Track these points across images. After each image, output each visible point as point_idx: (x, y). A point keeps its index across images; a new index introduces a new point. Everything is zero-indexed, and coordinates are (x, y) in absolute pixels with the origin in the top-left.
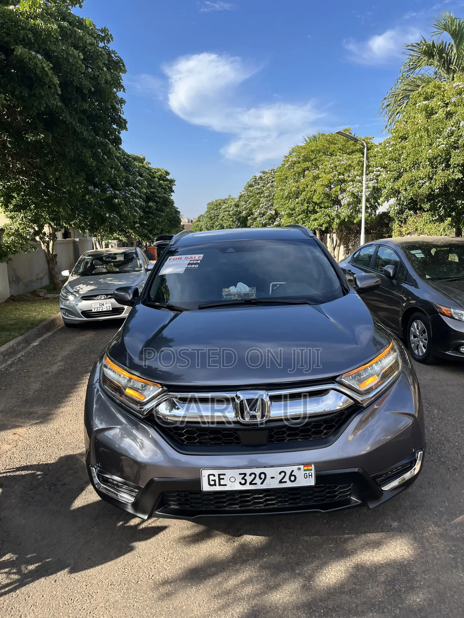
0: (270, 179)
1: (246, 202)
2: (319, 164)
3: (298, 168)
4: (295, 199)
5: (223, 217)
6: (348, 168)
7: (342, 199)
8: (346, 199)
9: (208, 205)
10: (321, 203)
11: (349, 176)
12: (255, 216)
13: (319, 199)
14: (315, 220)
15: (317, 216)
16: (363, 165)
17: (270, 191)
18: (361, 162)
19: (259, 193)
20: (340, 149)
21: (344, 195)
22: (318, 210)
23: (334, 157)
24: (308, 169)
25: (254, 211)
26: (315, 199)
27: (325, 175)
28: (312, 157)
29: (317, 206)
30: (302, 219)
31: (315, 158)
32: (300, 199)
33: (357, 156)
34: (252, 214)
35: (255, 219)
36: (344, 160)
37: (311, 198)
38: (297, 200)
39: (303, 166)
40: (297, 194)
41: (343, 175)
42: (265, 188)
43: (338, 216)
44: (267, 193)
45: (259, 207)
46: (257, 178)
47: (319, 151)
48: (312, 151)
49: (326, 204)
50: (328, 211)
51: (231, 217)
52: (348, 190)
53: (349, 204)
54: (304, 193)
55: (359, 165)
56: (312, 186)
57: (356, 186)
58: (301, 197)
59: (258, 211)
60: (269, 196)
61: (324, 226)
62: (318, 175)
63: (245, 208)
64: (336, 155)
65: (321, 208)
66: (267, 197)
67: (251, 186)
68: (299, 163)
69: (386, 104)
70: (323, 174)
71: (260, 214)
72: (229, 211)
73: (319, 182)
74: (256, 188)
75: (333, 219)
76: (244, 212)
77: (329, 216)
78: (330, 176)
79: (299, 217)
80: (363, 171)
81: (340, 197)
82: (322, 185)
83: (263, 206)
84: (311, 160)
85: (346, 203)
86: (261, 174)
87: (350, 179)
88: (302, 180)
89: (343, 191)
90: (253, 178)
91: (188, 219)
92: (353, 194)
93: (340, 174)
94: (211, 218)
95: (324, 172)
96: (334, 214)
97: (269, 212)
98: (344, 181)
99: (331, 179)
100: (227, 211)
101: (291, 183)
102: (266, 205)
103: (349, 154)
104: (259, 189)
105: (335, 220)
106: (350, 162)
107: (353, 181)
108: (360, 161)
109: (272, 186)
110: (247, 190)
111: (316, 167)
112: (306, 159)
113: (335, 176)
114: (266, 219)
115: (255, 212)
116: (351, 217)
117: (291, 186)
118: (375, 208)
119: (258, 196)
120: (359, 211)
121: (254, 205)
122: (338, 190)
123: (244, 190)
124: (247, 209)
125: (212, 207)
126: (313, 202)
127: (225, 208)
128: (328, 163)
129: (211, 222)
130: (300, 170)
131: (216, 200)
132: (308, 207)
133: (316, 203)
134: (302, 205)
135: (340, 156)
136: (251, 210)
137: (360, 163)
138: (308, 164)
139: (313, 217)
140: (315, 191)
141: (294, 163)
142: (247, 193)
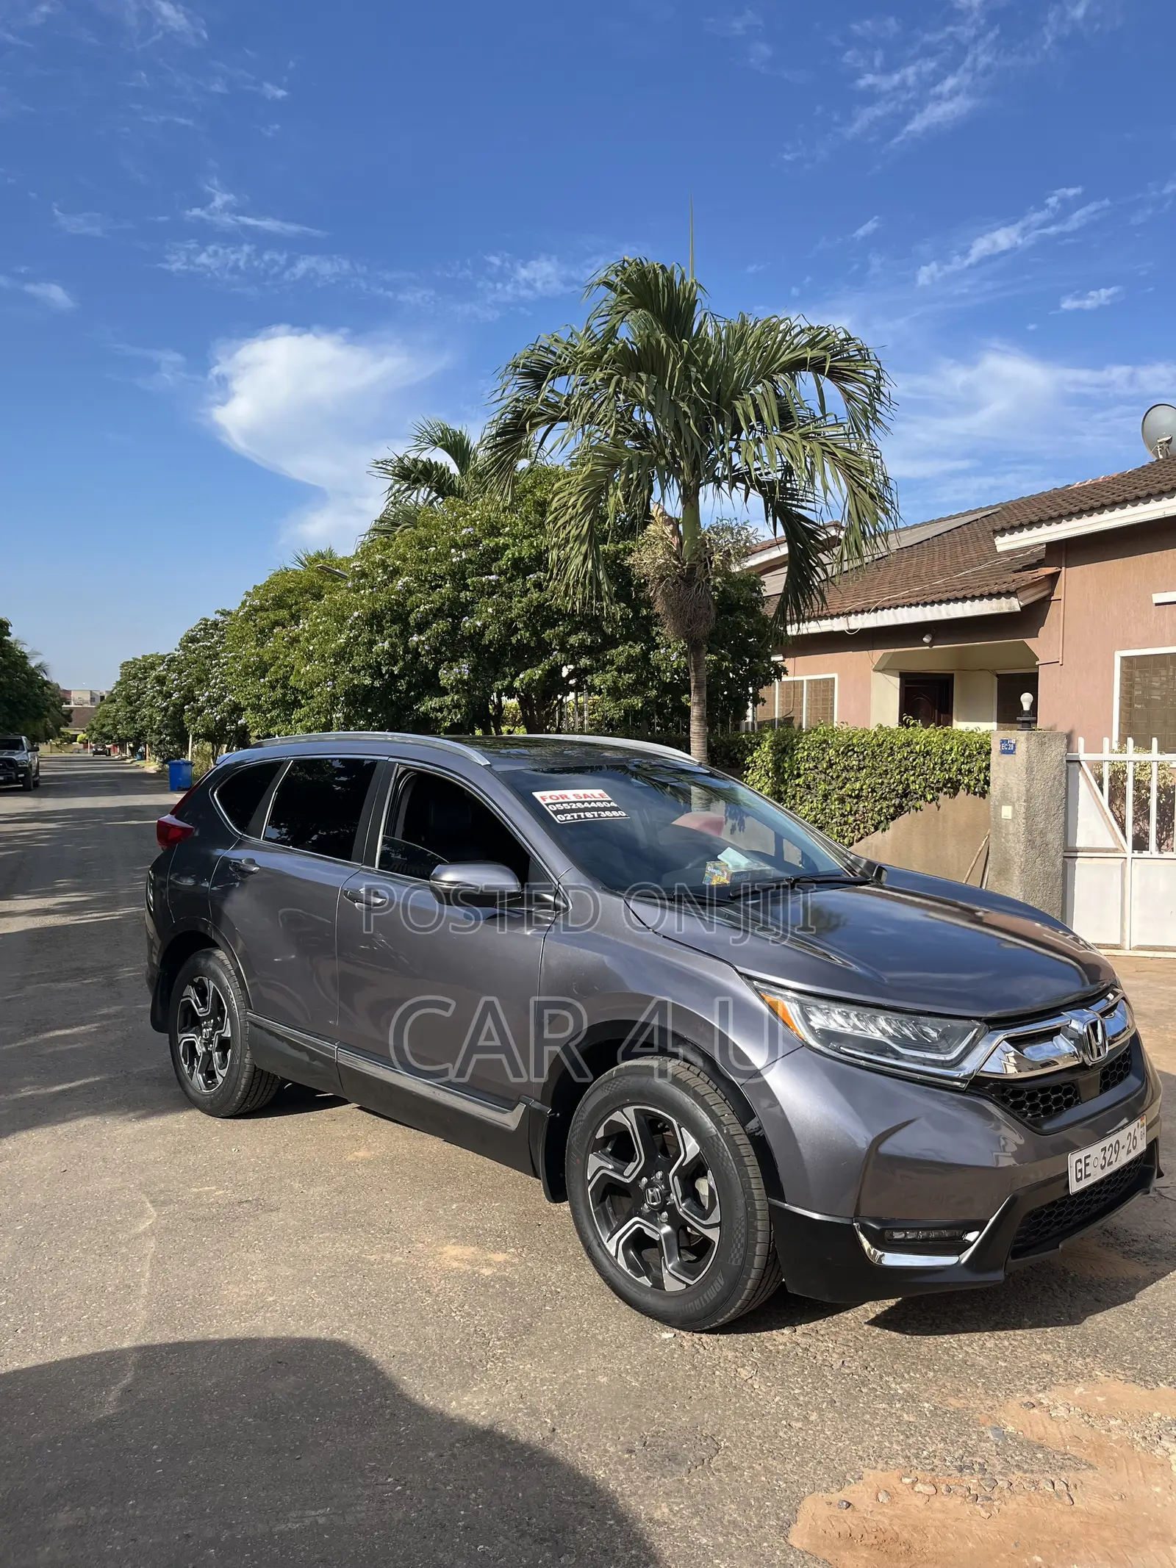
1: (180, 674)
2: (302, 615)
3: (262, 620)
4: (259, 679)
9: (123, 666)
12: (200, 704)
15: (301, 713)
19: (209, 656)
22: (303, 702)
24: (280, 622)
25: (197, 693)
26: (293, 682)
28: (291, 601)
29: (301, 695)
31: (296, 603)
32: (267, 679)
34: (194, 699)
35: (201, 711)
38: (262, 680)
39: (272, 616)
40: (262, 669)
45: (207, 685)
46: (209, 624)
47: (303, 592)
48: (292, 591)
54: (273, 669)
56: (286, 656)
58: (270, 676)
59: (207, 694)
62: (298, 636)
63: (177, 685)
67: (194, 640)
68: (262, 608)
71: (209, 700)
74: (204, 646)
76: (176, 695)
79: (273, 713)
83: (216, 684)
84: (290, 607)
86: (216, 616)
88: (270, 644)
90: (201, 624)
91: (91, 693)
94: (129, 697)
97: (229, 698)
101: (251, 646)
102: (221, 682)
104: (209, 647)
110: (184, 648)
111: (298, 621)
112: (279, 603)
114: (223, 712)
115: (199, 695)
117: (250, 651)
119: (206, 663)
121: (200, 681)
123: (178, 647)
124: (183, 689)
125: (133, 672)
126: (292, 687)
130: (265, 623)
131: (144, 656)
132: (284, 695)
133: (297, 690)
134: (273, 690)
136: (190, 691)
138: (284, 613)
139: (295, 716)
140: (294, 666)
141: (256, 610)
142: (185, 655)
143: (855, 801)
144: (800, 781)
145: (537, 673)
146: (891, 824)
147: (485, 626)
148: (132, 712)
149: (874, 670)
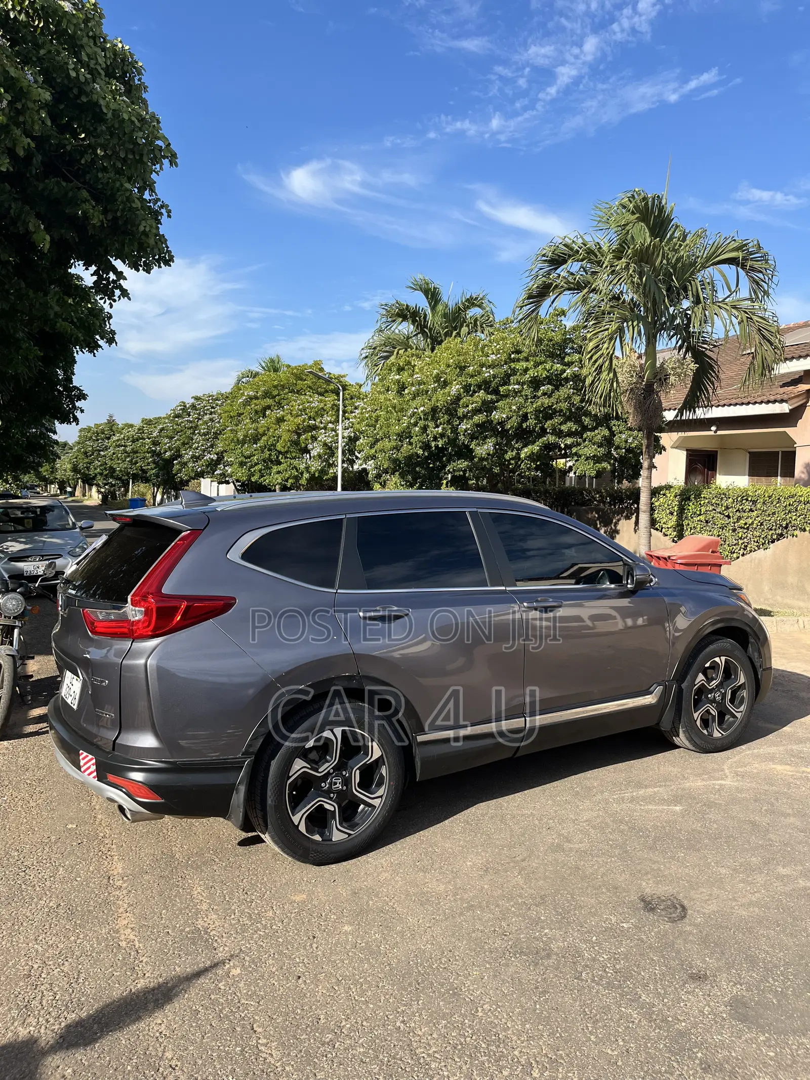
0: (208, 410)
1: (170, 439)
2: (284, 402)
3: (256, 406)
4: (252, 445)
5: (114, 454)
6: (321, 412)
7: (312, 449)
8: (316, 450)
10: (287, 452)
11: (322, 423)
12: (185, 460)
13: (284, 447)
14: (279, 472)
15: (281, 468)
16: (338, 410)
17: (208, 426)
18: (336, 405)
19: (192, 427)
20: (310, 387)
21: (315, 444)
22: (282, 461)
23: (302, 397)
24: (269, 407)
25: (183, 452)
26: (279, 447)
27: (292, 419)
28: (275, 393)
29: (281, 456)
30: (260, 471)
31: (278, 395)
32: (258, 444)
33: (330, 399)
34: (180, 456)
35: (185, 464)
36: (316, 401)
37: (274, 445)
38: (255, 446)
39: (262, 403)
40: (256, 439)
41: (315, 420)
42: (200, 422)
43: (307, 468)
44: (204, 429)
45: (190, 447)
46: (188, 406)
47: (283, 387)
48: (275, 387)
49: (294, 455)
50: (295, 462)
51: (129, 456)
52: (319, 439)
53: (320, 456)
54: (265, 438)
55: (333, 409)
56: (275, 430)
57: (329, 436)
58: (261, 443)
59: (191, 453)
60: (208, 433)
61: (290, 481)
62: (283, 417)
64: (305, 394)
65: (286, 457)
66: (205, 434)
67: (178, 416)
68: (256, 398)
69: (364, 355)
70: (289, 416)
71: (192, 458)
72: (125, 446)
73: (284, 426)
74: (187, 421)
75: (302, 473)
76: (168, 454)
77: (296, 469)
78: (299, 420)
79: (256, 468)
80: (338, 417)
81: (310, 447)
82: (289, 431)
83: (198, 447)
84: (274, 397)
85: (316, 454)
86: (193, 401)
87: (322, 426)
88: (263, 422)
89: (314, 438)
90: (180, 405)
92: (325, 444)
93: (310, 418)
94: (85, 453)
95: (291, 414)
96: (302, 467)
97: (208, 457)
98: (315, 428)
99: (299, 424)
100: (122, 446)
101: (246, 423)
102: (202, 445)
103: (321, 394)
104: (191, 422)
105: (304, 475)
106: (322, 405)
107: (325, 428)
108: (334, 405)
109: (212, 420)
110: (172, 421)
111: (280, 405)
112: (267, 395)
113: (304, 421)
114: (203, 466)
115: (185, 454)
116: (323, 472)
117: (246, 427)
118: (352, 462)
119: (189, 432)
120: (334, 465)
121: (184, 444)
122: (309, 438)
124: (173, 449)
125: (89, 436)
126: (276, 450)
127: (118, 440)
128: (296, 403)
129: (86, 460)
130: (259, 408)
132: (270, 455)
133: (280, 452)
134: (263, 452)
135: (310, 396)
136: (178, 450)
137: (335, 407)
138: (269, 401)
139: (275, 469)
140: (280, 437)
141: (251, 399)
142: (172, 426)
143: (745, 531)
144: (702, 518)
145: (536, 448)
146: (772, 545)
147: (509, 418)
148: (88, 463)
149: (672, 447)
